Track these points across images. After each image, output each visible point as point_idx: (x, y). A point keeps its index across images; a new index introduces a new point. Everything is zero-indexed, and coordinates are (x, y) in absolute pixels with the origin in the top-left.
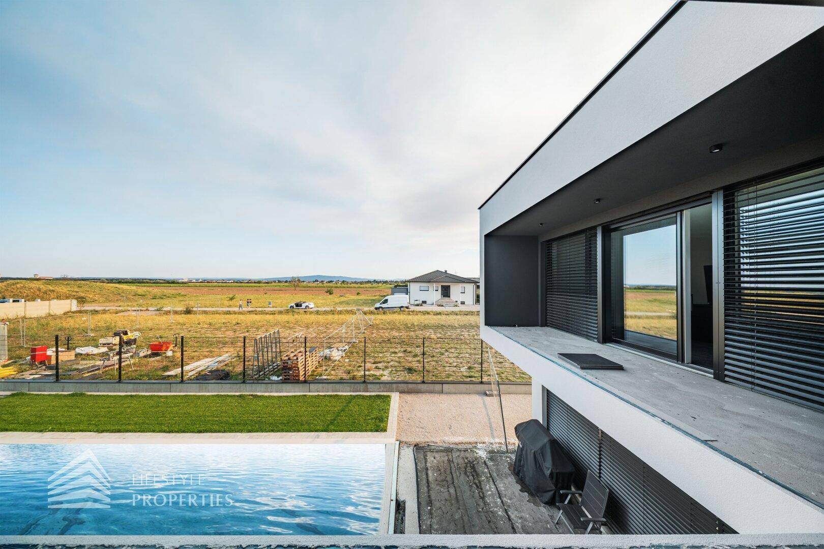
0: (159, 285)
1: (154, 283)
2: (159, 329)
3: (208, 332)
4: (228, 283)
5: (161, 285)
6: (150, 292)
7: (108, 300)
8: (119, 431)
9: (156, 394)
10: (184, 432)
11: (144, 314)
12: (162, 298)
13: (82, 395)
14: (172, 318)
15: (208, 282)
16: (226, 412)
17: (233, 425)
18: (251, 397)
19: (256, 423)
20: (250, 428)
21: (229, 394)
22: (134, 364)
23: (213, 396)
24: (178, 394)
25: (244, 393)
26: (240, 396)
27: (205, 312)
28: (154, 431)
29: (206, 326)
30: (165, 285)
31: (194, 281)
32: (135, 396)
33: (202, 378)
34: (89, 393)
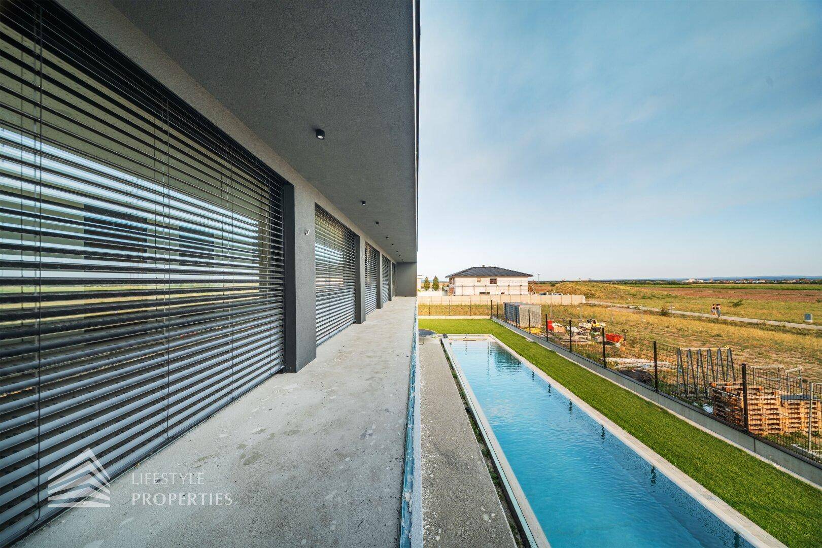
0: (658, 285)
1: (654, 284)
2: (627, 325)
3: (672, 337)
4: (755, 283)
5: (661, 286)
6: (640, 292)
7: (608, 298)
8: (555, 379)
9: (587, 369)
10: (584, 400)
11: (624, 311)
12: (651, 299)
13: (554, 353)
14: (644, 318)
15: (720, 283)
16: (624, 407)
17: (621, 419)
18: (660, 410)
19: (642, 432)
20: (633, 431)
21: (639, 395)
22: (591, 345)
23: (624, 390)
24: (600, 375)
25: (653, 402)
26: (648, 403)
27: (684, 317)
28: (569, 389)
29: (674, 331)
30: (664, 286)
31: (702, 281)
32: (576, 365)
33: (628, 373)
34: (557, 353)
